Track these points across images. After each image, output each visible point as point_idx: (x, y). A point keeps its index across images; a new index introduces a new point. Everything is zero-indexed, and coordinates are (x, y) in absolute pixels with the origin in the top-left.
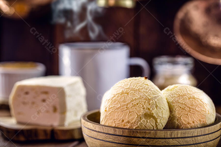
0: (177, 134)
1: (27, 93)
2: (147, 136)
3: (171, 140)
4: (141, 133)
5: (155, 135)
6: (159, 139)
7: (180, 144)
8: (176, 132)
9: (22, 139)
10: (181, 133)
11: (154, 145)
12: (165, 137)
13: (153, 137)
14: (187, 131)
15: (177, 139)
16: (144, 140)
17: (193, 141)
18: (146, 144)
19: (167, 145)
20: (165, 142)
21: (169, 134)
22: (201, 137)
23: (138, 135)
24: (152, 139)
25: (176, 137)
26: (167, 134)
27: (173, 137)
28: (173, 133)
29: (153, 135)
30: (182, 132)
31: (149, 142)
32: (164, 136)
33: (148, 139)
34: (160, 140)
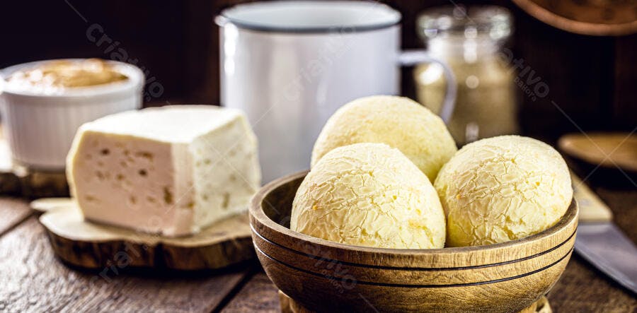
0: (483, 258)
1: (105, 152)
2: (415, 265)
3: (470, 271)
4: (401, 258)
5: (433, 261)
6: (441, 272)
7: (489, 278)
8: (480, 252)
9: (90, 263)
10: (492, 256)
11: (431, 284)
12: (457, 266)
13: (430, 267)
14: (504, 248)
15: (482, 270)
16: (409, 273)
17: (516, 269)
18: (412, 283)
19: (459, 282)
20: (456, 276)
21: (464, 258)
22: (535, 259)
23: (395, 263)
24: (426, 272)
25: (480, 263)
26: (460, 258)
27: (473, 264)
28: (473, 256)
29: (429, 262)
30: (494, 253)
31: (419, 278)
32: (455, 264)
33: (417, 273)
34: (444, 272)
